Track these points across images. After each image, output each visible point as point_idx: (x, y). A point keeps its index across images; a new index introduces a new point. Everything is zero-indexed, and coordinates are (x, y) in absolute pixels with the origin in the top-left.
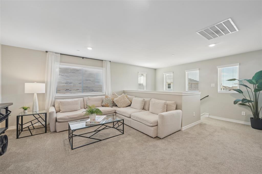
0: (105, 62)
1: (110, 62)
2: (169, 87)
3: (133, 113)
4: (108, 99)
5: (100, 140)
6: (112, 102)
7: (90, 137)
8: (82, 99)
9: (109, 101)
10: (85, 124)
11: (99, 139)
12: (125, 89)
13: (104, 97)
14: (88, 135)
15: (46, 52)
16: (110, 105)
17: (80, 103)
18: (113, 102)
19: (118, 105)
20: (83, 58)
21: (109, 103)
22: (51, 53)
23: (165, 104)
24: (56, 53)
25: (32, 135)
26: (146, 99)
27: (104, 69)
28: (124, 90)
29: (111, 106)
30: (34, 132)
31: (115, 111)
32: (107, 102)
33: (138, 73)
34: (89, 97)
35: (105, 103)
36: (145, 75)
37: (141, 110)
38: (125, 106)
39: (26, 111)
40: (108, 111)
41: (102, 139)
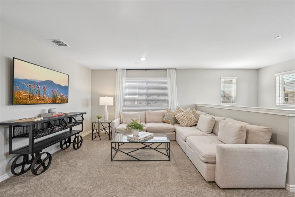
0: (170, 70)
1: (176, 69)
2: (286, 100)
3: (190, 136)
4: (169, 114)
5: (139, 160)
6: (173, 118)
7: (128, 154)
8: (144, 112)
9: (170, 117)
10: (127, 139)
11: (138, 158)
12: (198, 102)
13: (166, 111)
14: (127, 152)
15: (116, 70)
16: (170, 122)
17: (140, 117)
18: (175, 118)
19: (180, 123)
20: (146, 70)
21: (170, 119)
22: (119, 70)
23: (242, 129)
24: (123, 69)
25: (100, 140)
26: (217, 118)
27: (169, 79)
28: (196, 104)
29: (172, 123)
30: (102, 137)
31: (175, 129)
32: (168, 118)
33: (221, 78)
34: (150, 111)
35: (166, 119)
36: (235, 81)
37: (206, 134)
38: (189, 124)
39: (100, 120)
40: (166, 128)
41: (141, 160)
